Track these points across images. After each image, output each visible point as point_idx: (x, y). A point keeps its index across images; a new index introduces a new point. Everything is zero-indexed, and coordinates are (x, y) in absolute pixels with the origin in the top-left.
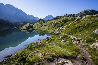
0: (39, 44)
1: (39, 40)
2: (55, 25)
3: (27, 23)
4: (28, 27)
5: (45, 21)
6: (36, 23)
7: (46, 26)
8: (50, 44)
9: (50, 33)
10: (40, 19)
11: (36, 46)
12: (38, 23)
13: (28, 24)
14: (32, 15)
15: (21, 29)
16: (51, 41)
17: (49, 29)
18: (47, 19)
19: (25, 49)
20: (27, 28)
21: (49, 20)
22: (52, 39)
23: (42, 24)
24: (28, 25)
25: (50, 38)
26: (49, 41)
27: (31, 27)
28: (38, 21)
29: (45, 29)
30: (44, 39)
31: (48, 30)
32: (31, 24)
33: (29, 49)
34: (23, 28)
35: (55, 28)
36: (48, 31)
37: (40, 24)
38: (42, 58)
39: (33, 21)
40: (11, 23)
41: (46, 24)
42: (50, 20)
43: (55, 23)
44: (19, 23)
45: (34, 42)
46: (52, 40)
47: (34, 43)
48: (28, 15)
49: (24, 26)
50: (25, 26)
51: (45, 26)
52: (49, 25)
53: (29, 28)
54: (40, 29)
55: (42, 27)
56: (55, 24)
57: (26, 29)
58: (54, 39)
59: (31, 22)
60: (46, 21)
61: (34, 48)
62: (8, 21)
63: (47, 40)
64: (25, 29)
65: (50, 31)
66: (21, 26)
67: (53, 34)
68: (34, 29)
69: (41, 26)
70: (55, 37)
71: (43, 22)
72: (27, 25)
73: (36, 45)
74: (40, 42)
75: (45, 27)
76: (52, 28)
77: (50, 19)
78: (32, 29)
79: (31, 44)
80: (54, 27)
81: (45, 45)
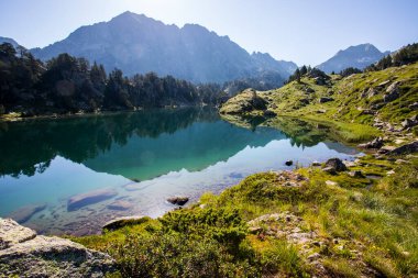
0: (293, 183)
1: (289, 164)
2: (391, 97)
3: (246, 87)
4: (246, 104)
5: (328, 78)
6: (284, 89)
7: (332, 100)
8: (353, 199)
9: (351, 136)
10: (304, 68)
11: (279, 192)
12: (292, 86)
13: (249, 90)
14: (267, 55)
15: (221, 110)
16: (358, 181)
17: (347, 116)
18: (341, 67)
19: (232, 191)
20: (245, 109)
21: (350, 71)
22: (364, 171)
23: (313, 91)
24: (248, 94)
25: (348, 164)
26: (342, 176)
27: (259, 104)
28: (292, 79)
29: (322, 118)
30: (314, 165)
31: (339, 124)
32: (260, 94)
33: (250, 195)
34: (228, 107)
35: (385, 112)
36: (339, 129)
37: (300, 93)
38: (312, 259)
39: (268, 77)
40: (192, 89)
41: (332, 93)
42: (357, 71)
43: (389, 84)
44: (218, 87)
45: (271, 173)
46: (359, 174)
47: (272, 176)
48: (251, 53)
49: (232, 100)
50: (238, 98)
51: (324, 101)
52: (347, 98)
53: (249, 109)
54: (296, 113)
55: (310, 108)
56: (389, 89)
57: (239, 113)
58: (372, 170)
59: (263, 83)
60: (334, 77)
61: (271, 195)
62: (184, 82)
63: (332, 173)
64: (236, 110)
65: (355, 129)
66: (224, 100)
67: (370, 147)
68: (273, 115)
69: (306, 102)
70: (385, 163)
71: (317, 83)
72: (244, 95)
73: (279, 187)
74: (301, 178)
75: (323, 108)
76: (363, 113)
77: (361, 62)
78: (261, 113)
79: (259, 177)
80: (378, 105)
81: (326, 197)
